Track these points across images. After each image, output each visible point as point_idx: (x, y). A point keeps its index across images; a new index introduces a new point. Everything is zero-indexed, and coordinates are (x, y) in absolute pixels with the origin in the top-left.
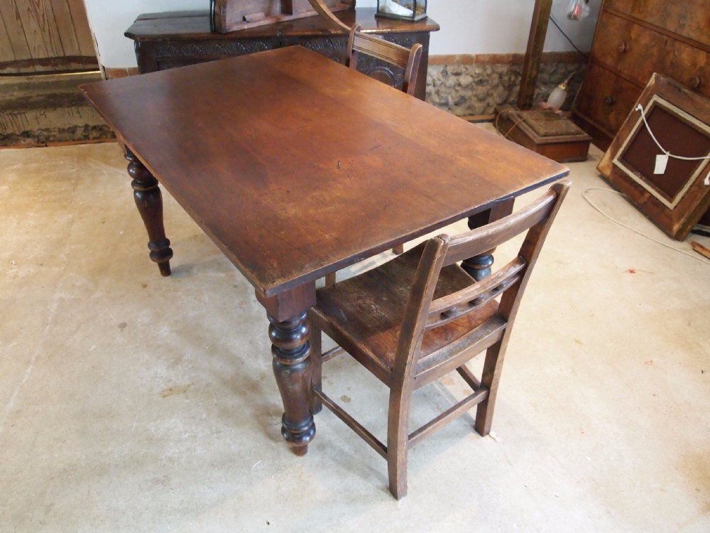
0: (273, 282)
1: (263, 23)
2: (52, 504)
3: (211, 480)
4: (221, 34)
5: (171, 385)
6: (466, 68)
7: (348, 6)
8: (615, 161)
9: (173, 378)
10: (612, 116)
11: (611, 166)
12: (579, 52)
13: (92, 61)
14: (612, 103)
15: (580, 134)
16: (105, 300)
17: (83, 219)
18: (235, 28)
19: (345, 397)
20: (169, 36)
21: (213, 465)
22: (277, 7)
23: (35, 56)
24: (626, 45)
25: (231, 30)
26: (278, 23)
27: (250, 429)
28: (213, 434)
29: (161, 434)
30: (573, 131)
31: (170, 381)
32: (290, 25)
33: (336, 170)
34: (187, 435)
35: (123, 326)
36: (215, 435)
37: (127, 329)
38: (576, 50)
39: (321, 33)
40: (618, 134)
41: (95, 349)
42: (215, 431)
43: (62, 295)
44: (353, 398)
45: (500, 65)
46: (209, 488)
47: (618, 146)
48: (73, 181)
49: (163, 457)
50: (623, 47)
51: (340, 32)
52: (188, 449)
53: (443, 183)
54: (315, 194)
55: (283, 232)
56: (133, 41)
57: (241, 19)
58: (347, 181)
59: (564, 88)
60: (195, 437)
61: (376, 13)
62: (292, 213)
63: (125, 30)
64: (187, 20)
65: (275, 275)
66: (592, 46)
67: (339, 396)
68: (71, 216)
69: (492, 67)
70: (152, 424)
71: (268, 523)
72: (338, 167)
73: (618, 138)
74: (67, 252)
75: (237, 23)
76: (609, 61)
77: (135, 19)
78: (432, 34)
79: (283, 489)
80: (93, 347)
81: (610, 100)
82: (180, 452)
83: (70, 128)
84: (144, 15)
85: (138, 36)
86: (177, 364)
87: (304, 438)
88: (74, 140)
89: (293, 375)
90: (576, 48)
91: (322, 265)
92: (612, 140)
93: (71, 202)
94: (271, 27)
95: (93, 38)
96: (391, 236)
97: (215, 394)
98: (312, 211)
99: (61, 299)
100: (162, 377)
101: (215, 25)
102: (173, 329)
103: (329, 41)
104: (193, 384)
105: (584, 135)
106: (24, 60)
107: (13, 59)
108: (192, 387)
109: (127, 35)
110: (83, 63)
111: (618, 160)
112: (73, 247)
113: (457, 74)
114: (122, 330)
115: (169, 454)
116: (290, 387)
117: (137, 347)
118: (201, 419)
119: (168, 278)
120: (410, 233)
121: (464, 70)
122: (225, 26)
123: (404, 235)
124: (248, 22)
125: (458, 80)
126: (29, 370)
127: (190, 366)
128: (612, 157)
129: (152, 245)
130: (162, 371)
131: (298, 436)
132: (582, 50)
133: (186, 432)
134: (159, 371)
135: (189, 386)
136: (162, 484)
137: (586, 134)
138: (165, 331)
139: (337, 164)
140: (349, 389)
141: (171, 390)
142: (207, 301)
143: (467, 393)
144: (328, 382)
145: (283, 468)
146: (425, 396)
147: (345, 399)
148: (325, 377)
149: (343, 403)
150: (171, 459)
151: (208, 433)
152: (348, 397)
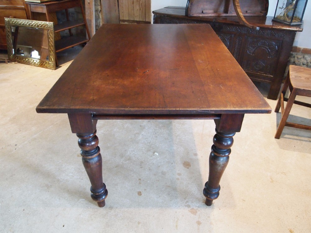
2: (15, 175)
3: (63, 196)
4: (188, 17)
7: (262, 14)
19: (140, 192)
21: (68, 191)
22: (222, 9)
23: (135, 19)
26: (219, 16)
28: (80, 179)
29: (64, 169)
32: (225, 18)
33: (141, 74)
36: (79, 180)
42: (81, 178)
44: (143, 195)
46: (59, 199)
49: (57, 178)
52: (67, 180)
54: (116, 80)
55: (79, 90)
57: (201, 12)
58: (138, 79)
60: (73, 177)
61: (273, 19)
62: (95, 84)
67: (138, 191)
70: (65, 164)
71: (64, 226)
79: (81, 216)
82: (63, 179)
98: (103, 86)
101: (187, 13)
102: (104, 133)
106: (131, 20)
107: (128, 19)
109: (153, 12)
115: (60, 178)
122: (190, 14)
124: (204, 13)
126: (50, 127)
133: (72, 173)
136: (48, 188)
140: (145, 190)
142: (125, 127)
143: (199, 223)
144: (140, 182)
145: (89, 208)
146: (176, 212)
147: (140, 194)
148: (140, 179)
149: (137, 194)
150: (58, 180)
151: (78, 178)
152: (142, 193)
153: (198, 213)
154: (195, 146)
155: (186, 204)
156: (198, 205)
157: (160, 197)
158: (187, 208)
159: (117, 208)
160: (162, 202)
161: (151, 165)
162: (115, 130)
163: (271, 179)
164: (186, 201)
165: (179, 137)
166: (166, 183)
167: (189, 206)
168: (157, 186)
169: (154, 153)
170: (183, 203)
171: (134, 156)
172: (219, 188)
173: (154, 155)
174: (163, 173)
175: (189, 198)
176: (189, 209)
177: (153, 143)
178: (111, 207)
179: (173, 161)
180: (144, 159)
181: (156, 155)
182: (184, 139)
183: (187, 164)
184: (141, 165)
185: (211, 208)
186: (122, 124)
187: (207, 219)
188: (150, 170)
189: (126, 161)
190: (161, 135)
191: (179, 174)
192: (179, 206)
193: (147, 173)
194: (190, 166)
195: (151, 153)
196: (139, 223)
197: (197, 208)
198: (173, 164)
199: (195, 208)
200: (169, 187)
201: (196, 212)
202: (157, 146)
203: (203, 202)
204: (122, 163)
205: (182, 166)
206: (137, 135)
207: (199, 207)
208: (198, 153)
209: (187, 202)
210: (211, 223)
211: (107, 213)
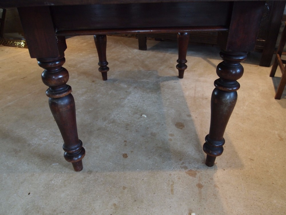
3: (32, 161)
19: (126, 154)
21: (40, 155)
28: (54, 143)
29: (38, 134)
42: (56, 142)
44: (129, 157)
46: (28, 164)
49: (28, 143)
52: (39, 144)
60: (47, 141)
67: (124, 153)
70: (40, 128)
71: (29, 194)
79: (52, 182)
82: (35, 144)
102: (86, 99)
115: (31, 143)
126: (28, 95)
133: (46, 137)
136: (16, 153)
140: (132, 152)
142: (109, 94)
143: (200, 186)
144: (125, 144)
145: (63, 172)
146: (170, 175)
147: (125, 156)
148: (125, 141)
149: (122, 157)
150: (29, 145)
151: (53, 141)
152: (127, 155)
153: (198, 175)
154: (188, 108)
155: (182, 166)
156: (196, 166)
157: (149, 158)
158: (183, 169)
159: (97, 172)
160: (153, 164)
161: (138, 127)
162: (98, 96)
163: (280, 137)
164: (181, 162)
165: (169, 101)
166: (157, 144)
167: (186, 168)
168: (146, 148)
169: (142, 116)
170: (179, 164)
171: (119, 119)
172: (223, 141)
173: (141, 118)
174: (153, 135)
175: (185, 159)
176: (187, 171)
177: (140, 106)
178: (90, 171)
179: (164, 123)
180: (130, 122)
181: (144, 117)
182: (175, 102)
183: (180, 125)
184: (127, 127)
185: (214, 169)
186: (106, 91)
187: (209, 181)
188: (137, 131)
189: (109, 124)
190: (149, 99)
191: (172, 135)
192: (174, 168)
193: (133, 135)
194: (184, 126)
195: (138, 116)
196: (124, 188)
197: (196, 169)
198: (164, 126)
199: (193, 169)
200: (160, 148)
201: (196, 174)
202: (145, 109)
203: (203, 163)
204: (105, 126)
205: (174, 127)
206: (122, 100)
207: (198, 168)
208: (191, 114)
209: (183, 163)
210: (215, 186)
211: (85, 178)
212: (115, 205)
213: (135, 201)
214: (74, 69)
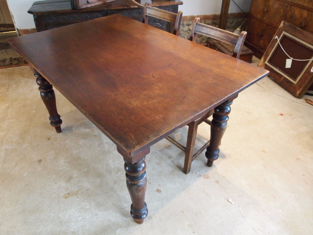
0: (134, 148)
1: (97, 4)
4: (77, 10)
5: (69, 191)
6: (192, 22)
8: (266, 63)
9: (69, 187)
10: (262, 42)
11: (264, 65)
12: (243, 12)
13: (12, 26)
14: (261, 36)
15: (248, 51)
16: (29, 148)
17: (14, 106)
18: (84, 7)
19: (158, 189)
20: (50, 12)
24: (267, 9)
25: (82, 8)
27: (113, 211)
28: (94, 216)
29: (67, 219)
30: (245, 49)
31: (68, 189)
33: (153, 79)
34: (80, 218)
35: (40, 161)
36: (95, 217)
37: (42, 163)
38: (242, 12)
39: (126, 7)
40: (266, 50)
41: (27, 175)
42: (94, 214)
43: (7, 147)
44: (162, 190)
45: (208, 20)
47: (267, 56)
48: (7, 87)
49: (69, 232)
50: (266, 10)
51: (137, 7)
52: (82, 226)
53: (210, 82)
54: (145, 93)
55: (132, 117)
56: (32, 15)
57: (86, 2)
58: (160, 85)
59: (239, 30)
60: (85, 219)
62: (135, 104)
63: (28, 10)
64: (59, 4)
65: (134, 143)
66: (250, 9)
67: (155, 190)
68: (7, 105)
69: (204, 21)
70: (61, 213)
72: (153, 77)
73: (267, 52)
74: (7, 124)
75: (85, 4)
76: (259, 16)
77: (32, 4)
78: (179, 6)
80: (26, 174)
81: (260, 34)
82: (78, 228)
83: (2, 60)
84: (37, 2)
85: (35, 12)
86: (70, 180)
87: (143, 217)
88: (5, 66)
89: (138, 189)
90: (242, 11)
91: (159, 135)
92: (263, 54)
93: (6, 98)
94: (100, 6)
95: (12, 15)
96: (192, 115)
97: (92, 194)
98: (145, 103)
99: (6, 149)
100: (63, 187)
101: (73, 5)
102: (66, 161)
103: (131, 11)
104: (80, 190)
105: (250, 51)
108: (80, 192)
109: (29, 12)
110: (6, 27)
111: (268, 62)
112: (10, 121)
113: (189, 25)
114: (40, 164)
115: (72, 230)
116: (137, 194)
117: (49, 172)
118: (87, 209)
119: (61, 134)
120: (201, 112)
121: (191, 23)
122: (79, 6)
123: (198, 114)
124: (90, 3)
125: (189, 28)
127: (78, 180)
128: (265, 61)
129: (51, 118)
130: (63, 184)
131: (139, 216)
132: (244, 12)
133: (79, 216)
134: (62, 184)
135: (78, 191)
137: (251, 51)
138: (62, 162)
139: (152, 75)
140: (159, 185)
141: (69, 194)
142: (82, 145)
143: (217, 182)
145: (132, 232)
146: (197, 185)
147: (158, 191)
149: (157, 193)
150: (73, 233)
151: (91, 216)
152: (160, 189)
155: (197, 175)
156: (204, 171)
157: (175, 183)
158: (200, 177)
159: (154, 214)
160: (181, 185)
162: (74, 152)
164: (194, 173)
166: (168, 170)
167: (200, 176)
168: (165, 177)
170: (194, 176)
171: (120, 165)
174: (158, 164)
175: (194, 170)
176: (202, 177)
179: (155, 150)
183: (167, 147)
186: (75, 143)
187: (219, 176)
189: (118, 173)
191: (170, 157)
192: (194, 180)
194: (170, 146)
196: (182, 212)
197: (206, 173)
198: (158, 153)
200: (173, 171)
201: (209, 176)
203: (205, 166)
204: (116, 177)
205: (165, 150)
206: (101, 146)
209: (196, 173)
210: (224, 177)
211: (152, 224)
212: (189, 225)
213: (196, 214)
214: (5, 132)
